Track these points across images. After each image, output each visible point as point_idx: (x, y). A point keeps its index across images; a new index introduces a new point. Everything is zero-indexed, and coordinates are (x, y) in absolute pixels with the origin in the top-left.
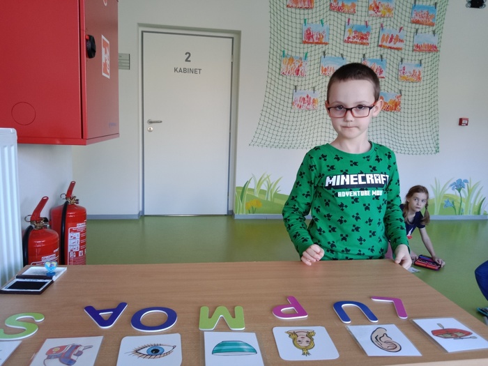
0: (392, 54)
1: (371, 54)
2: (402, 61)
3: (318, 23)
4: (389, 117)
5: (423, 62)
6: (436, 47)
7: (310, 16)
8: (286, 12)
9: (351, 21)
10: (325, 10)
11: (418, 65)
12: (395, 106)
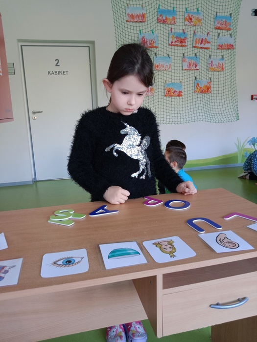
0: (203, 52)
1: (189, 53)
2: (210, 57)
3: (150, 32)
4: (204, 97)
5: (224, 57)
6: (232, 46)
7: (144, 28)
8: (126, 26)
9: (173, 30)
10: (154, 23)
11: (221, 59)
12: (207, 90)
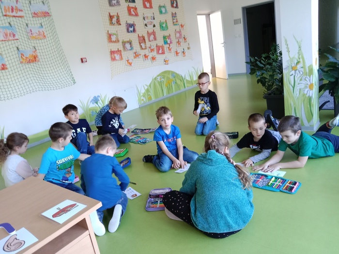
0: (18, 21)
2: (27, 25)
4: (33, 67)
5: (43, 24)
6: (48, 13)
11: (40, 27)
12: (34, 59)
